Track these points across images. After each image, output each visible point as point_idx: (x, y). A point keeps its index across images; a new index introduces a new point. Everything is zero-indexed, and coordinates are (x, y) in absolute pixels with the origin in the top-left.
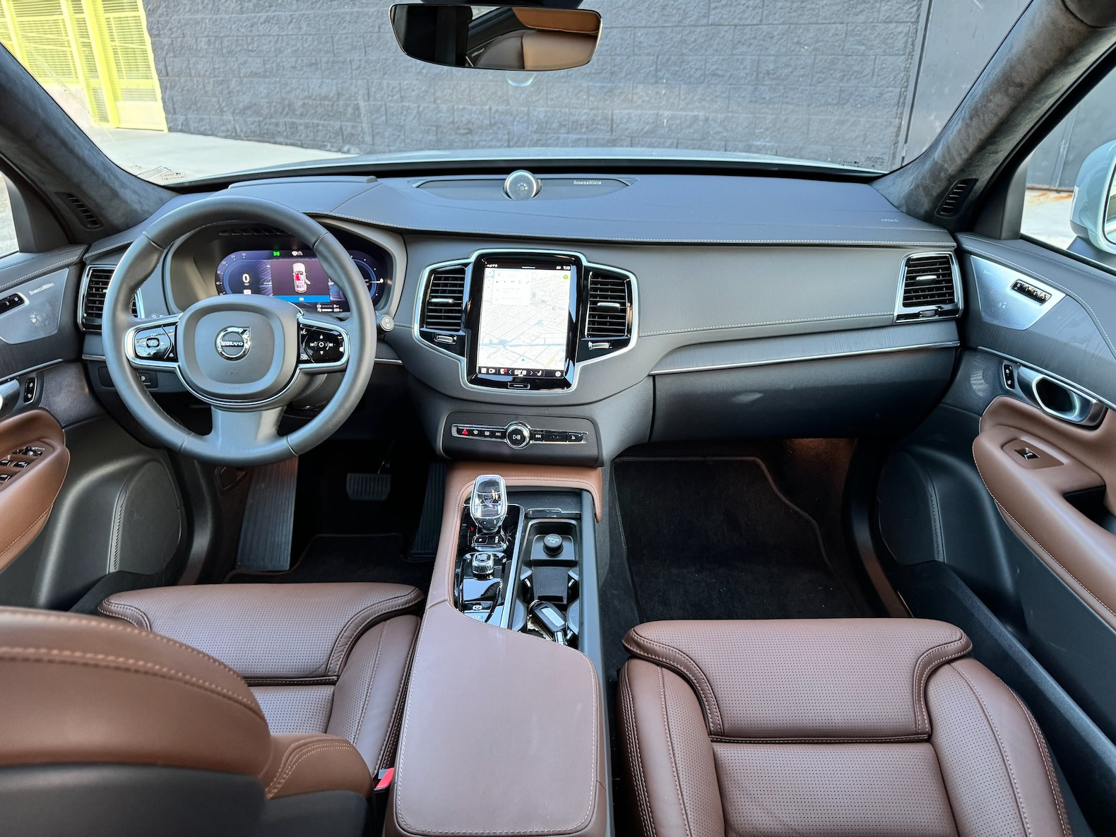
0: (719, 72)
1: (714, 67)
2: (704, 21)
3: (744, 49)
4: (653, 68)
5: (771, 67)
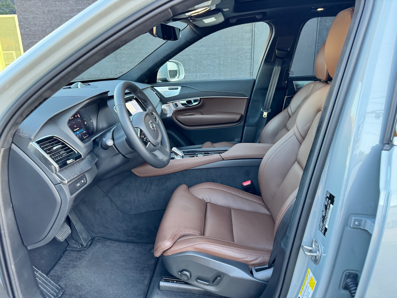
0: (211, 64)
1: (209, 63)
2: (206, 53)
3: (216, 59)
4: (194, 64)
5: (222, 63)
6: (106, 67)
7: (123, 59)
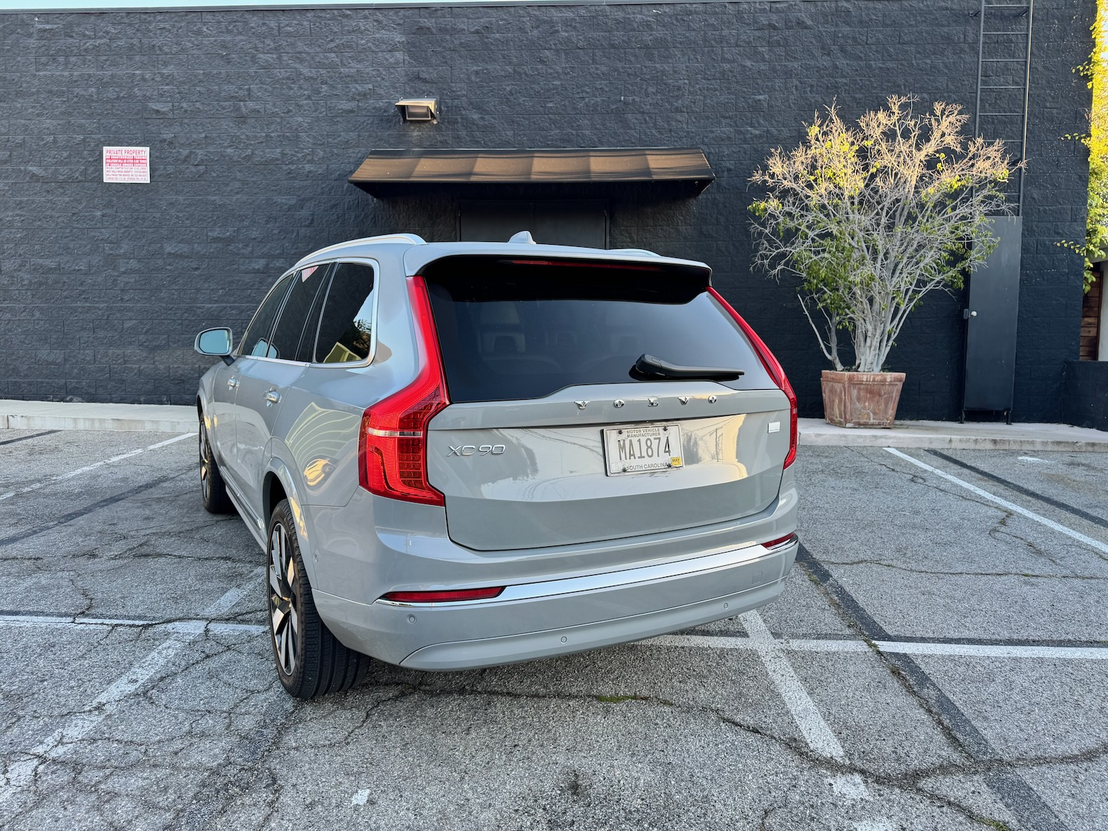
6: (82, 342)
7: (128, 325)
